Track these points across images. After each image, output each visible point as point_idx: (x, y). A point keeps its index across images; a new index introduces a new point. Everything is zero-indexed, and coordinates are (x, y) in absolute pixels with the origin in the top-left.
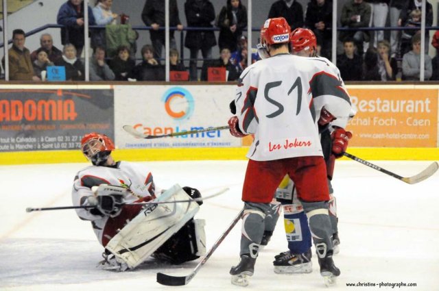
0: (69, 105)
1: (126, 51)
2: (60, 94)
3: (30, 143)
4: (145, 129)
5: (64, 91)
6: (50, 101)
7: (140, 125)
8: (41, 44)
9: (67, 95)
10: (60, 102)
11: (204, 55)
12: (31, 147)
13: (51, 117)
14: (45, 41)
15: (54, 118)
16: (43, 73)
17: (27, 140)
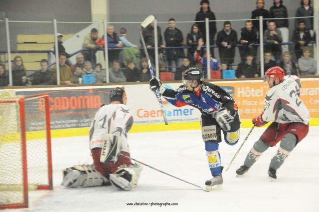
0: (97, 99)
1: (133, 63)
2: (91, 92)
3: (74, 123)
4: (145, 111)
5: (94, 89)
6: (85, 97)
7: (142, 109)
8: (77, 60)
9: (96, 92)
10: (92, 97)
11: (177, 65)
12: (74, 125)
13: (86, 106)
14: (79, 58)
15: (88, 107)
16: (80, 79)
17: (72, 121)
